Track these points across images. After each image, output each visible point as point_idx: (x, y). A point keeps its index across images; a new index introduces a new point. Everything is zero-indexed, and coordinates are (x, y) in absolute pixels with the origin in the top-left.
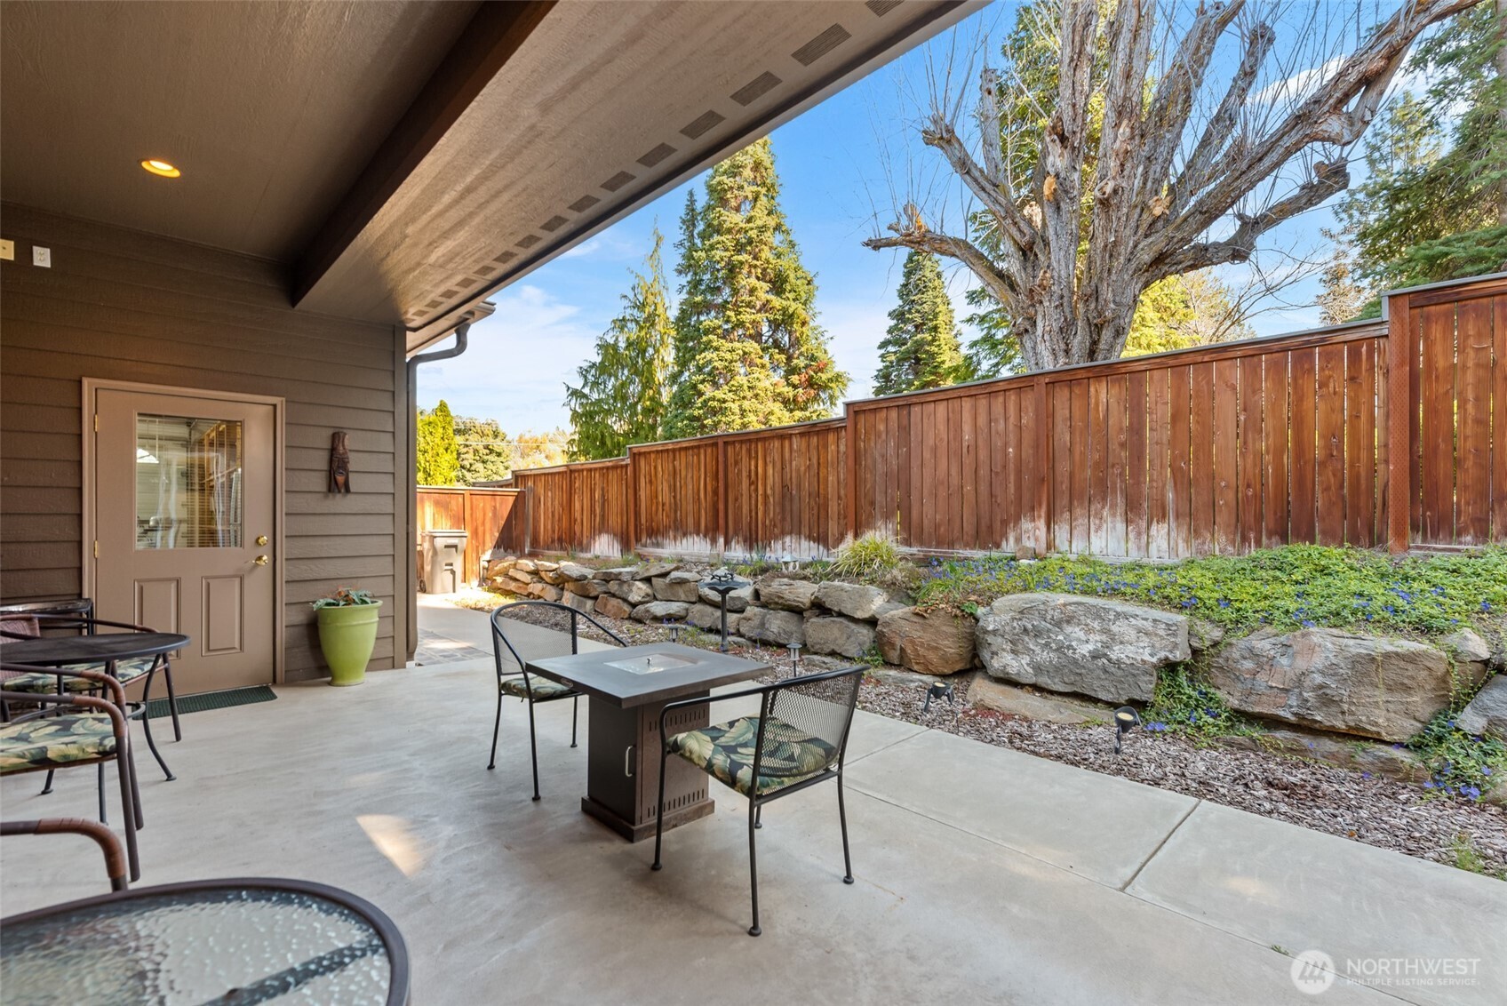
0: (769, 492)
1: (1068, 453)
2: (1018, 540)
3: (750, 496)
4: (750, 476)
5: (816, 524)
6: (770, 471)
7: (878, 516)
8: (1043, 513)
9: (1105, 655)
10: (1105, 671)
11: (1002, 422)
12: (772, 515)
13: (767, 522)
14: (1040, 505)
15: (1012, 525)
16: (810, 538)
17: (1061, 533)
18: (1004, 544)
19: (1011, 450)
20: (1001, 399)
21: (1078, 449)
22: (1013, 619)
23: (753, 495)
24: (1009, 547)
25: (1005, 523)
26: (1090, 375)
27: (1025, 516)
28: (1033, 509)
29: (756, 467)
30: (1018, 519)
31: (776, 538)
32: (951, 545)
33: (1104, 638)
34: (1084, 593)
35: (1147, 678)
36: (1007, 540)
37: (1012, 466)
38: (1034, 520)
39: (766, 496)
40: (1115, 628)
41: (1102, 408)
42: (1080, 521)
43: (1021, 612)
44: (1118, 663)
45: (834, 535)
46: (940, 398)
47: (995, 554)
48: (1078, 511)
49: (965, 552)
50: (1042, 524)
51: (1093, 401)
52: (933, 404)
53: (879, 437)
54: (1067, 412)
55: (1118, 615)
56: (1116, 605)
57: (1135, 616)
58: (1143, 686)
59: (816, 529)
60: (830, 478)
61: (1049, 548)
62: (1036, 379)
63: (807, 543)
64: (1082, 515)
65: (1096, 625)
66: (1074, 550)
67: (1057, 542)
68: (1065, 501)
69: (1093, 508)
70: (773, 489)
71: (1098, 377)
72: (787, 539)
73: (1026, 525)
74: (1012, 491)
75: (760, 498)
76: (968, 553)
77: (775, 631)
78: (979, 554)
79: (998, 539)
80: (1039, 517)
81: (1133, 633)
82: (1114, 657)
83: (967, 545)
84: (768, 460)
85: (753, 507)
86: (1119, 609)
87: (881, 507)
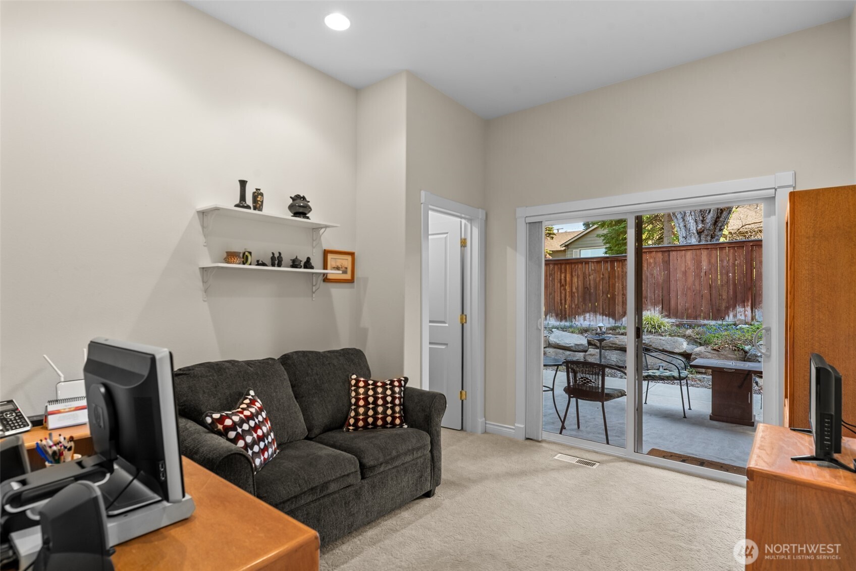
0: (574, 290)
2: (735, 316)
3: (561, 293)
4: (561, 282)
5: (607, 308)
6: (575, 280)
7: (649, 304)
8: (749, 304)
12: (576, 302)
13: (573, 306)
14: (748, 300)
15: (731, 309)
16: (603, 314)
19: (731, 275)
23: (563, 292)
24: (730, 319)
25: (727, 308)
27: (739, 305)
28: (744, 302)
29: (565, 277)
30: (734, 307)
31: (579, 314)
32: (696, 318)
36: (728, 316)
37: (731, 282)
38: (744, 307)
39: (572, 292)
45: (619, 313)
46: (689, 248)
49: (704, 321)
50: (749, 309)
52: (684, 252)
53: (650, 266)
59: (607, 310)
60: (617, 285)
61: (752, 319)
62: (745, 243)
63: (601, 317)
70: (577, 289)
72: (587, 315)
73: (739, 309)
74: (731, 293)
75: (568, 293)
76: (706, 322)
77: (615, 360)
78: (713, 323)
79: (723, 315)
80: (748, 306)
83: (704, 318)
84: (574, 274)
85: (563, 298)
87: (651, 300)
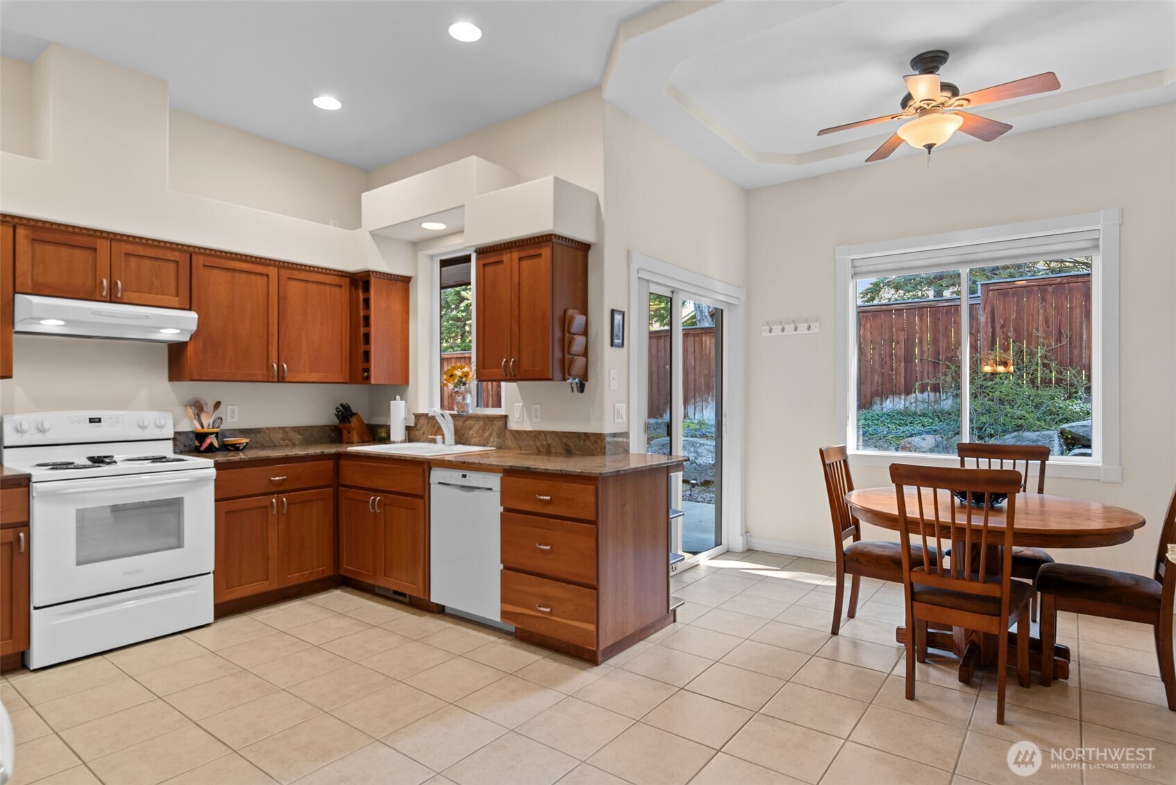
1: (693, 369)
9: (695, 462)
10: (695, 469)
11: (663, 352)
17: (691, 409)
18: (664, 415)
20: (663, 340)
21: (698, 368)
22: (660, 449)
26: (702, 332)
33: (695, 455)
34: (692, 437)
35: (710, 471)
40: (699, 450)
41: (708, 348)
42: (699, 404)
43: (663, 446)
44: (700, 465)
47: (660, 421)
48: (698, 399)
51: (704, 344)
54: (693, 349)
55: (701, 444)
56: (702, 441)
57: (707, 444)
58: (709, 474)
64: (700, 401)
65: (692, 449)
66: (696, 418)
67: (689, 414)
68: (692, 394)
69: (704, 397)
71: (706, 334)
81: (706, 452)
82: (698, 463)
86: (701, 442)
